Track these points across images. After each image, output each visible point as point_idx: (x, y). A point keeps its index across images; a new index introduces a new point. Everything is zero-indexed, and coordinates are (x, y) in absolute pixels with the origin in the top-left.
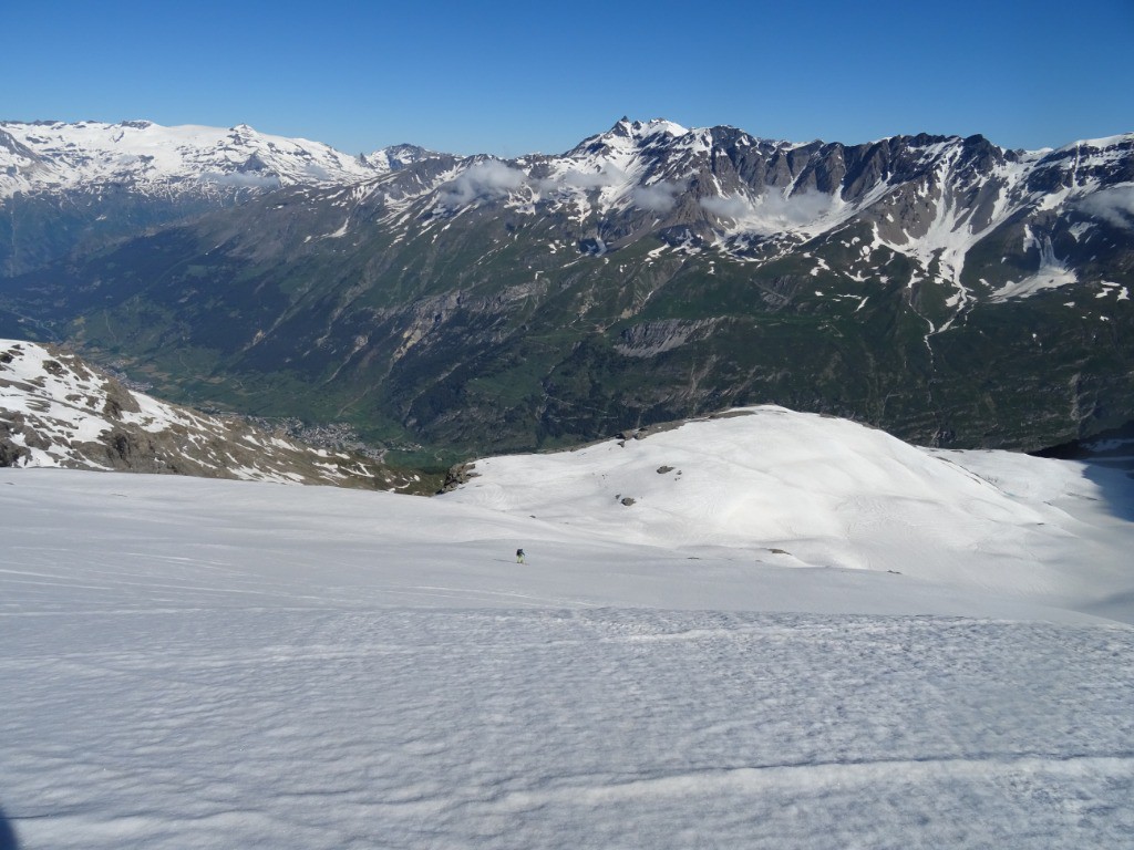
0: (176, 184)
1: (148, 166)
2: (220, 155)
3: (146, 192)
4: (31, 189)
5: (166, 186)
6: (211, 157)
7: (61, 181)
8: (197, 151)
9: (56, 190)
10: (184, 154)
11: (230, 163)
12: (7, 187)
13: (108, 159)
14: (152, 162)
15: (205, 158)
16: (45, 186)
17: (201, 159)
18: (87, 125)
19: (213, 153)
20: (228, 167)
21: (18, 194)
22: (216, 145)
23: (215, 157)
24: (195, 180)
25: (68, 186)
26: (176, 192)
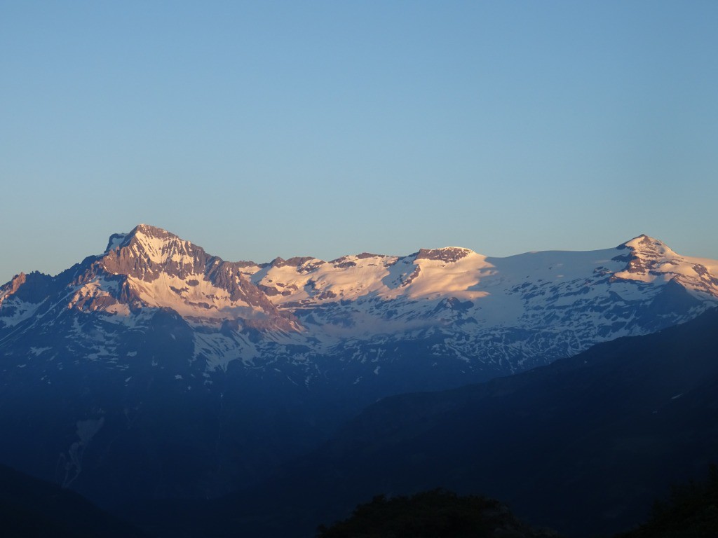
0: (517, 344)
1: (464, 317)
2: (601, 291)
3: (463, 354)
4: (258, 355)
5: (501, 345)
6: (583, 296)
7: (309, 345)
8: (555, 289)
9: (301, 357)
10: (527, 297)
11: (621, 304)
12: (218, 353)
13: (390, 314)
14: (471, 312)
15: (570, 300)
16: (283, 350)
17: (561, 302)
18: (358, 261)
19: (586, 290)
20: (618, 311)
21: (235, 364)
22: (590, 276)
23: (590, 296)
24: (554, 336)
25: (322, 352)
26: (520, 357)
